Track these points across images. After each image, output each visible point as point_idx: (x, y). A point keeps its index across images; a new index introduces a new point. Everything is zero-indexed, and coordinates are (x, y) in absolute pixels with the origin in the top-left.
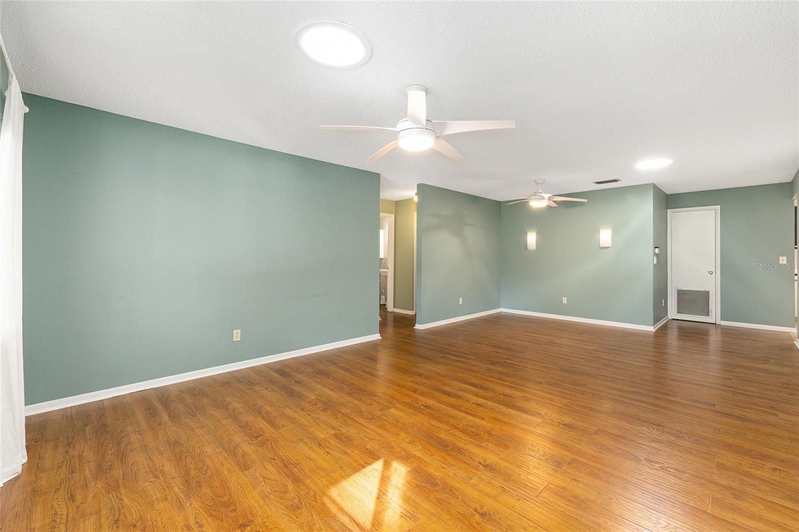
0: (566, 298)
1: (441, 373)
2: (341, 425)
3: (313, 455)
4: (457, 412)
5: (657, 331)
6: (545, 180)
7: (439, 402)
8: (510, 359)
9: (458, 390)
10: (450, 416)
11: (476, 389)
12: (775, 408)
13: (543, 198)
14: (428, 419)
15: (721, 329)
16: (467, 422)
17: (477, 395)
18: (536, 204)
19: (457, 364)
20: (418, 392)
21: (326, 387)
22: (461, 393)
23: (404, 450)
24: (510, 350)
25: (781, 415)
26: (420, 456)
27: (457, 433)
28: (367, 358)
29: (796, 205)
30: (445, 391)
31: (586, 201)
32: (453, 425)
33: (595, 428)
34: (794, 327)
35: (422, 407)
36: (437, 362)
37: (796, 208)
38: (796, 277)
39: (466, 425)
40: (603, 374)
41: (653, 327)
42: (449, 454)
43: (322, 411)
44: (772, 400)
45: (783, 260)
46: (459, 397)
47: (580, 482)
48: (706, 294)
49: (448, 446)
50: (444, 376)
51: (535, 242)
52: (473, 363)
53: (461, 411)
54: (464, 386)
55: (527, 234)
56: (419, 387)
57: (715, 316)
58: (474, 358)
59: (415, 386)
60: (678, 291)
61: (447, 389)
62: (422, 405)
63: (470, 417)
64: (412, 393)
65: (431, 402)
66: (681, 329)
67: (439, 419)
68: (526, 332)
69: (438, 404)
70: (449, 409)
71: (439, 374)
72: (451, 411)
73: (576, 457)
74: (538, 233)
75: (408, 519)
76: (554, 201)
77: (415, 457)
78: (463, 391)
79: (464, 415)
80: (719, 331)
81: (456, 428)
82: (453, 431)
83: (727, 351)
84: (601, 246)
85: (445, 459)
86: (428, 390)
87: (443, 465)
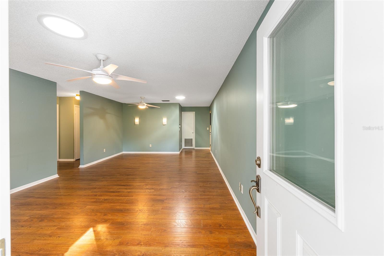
0: (151, 145)
1: (106, 185)
2: (59, 223)
3: (49, 242)
4: (121, 197)
5: (180, 153)
6: (145, 97)
7: (111, 196)
8: (135, 172)
9: (117, 189)
10: (118, 200)
11: (125, 187)
12: (208, 170)
13: (144, 105)
14: (108, 204)
15: (195, 150)
16: (127, 199)
17: (126, 189)
18: (142, 107)
19: (112, 179)
20: (97, 196)
21: (33, 210)
22: (119, 190)
23: (103, 219)
24: (133, 169)
25: (210, 171)
26: (112, 218)
27: (124, 204)
28: (55, 188)
29: (210, 113)
30: (111, 191)
31: (160, 107)
32: (121, 203)
33: (170, 187)
34: (210, 147)
35: (103, 201)
36: (101, 180)
37: (210, 114)
38: (210, 133)
39: (127, 201)
40: (168, 170)
41: (179, 152)
42: (124, 212)
43: (39, 222)
44: (207, 168)
45: (208, 129)
46: (119, 192)
47: (170, 203)
48: (192, 139)
49: (123, 210)
50: (107, 186)
51: (138, 122)
52: (120, 177)
53: (122, 196)
54: (119, 187)
55: (135, 119)
56: (97, 193)
57: (194, 147)
58: (119, 175)
59: (95, 193)
60: (185, 139)
61: (112, 190)
62: (103, 200)
63: (127, 197)
64: (95, 197)
65: (106, 198)
66: (185, 152)
67: (114, 203)
68: (137, 160)
69: (110, 197)
70: (117, 197)
71: (105, 185)
72: (118, 198)
73: (167, 197)
74: (140, 119)
75: (117, 239)
76: (148, 106)
77: (110, 219)
78: (120, 189)
79: (124, 197)
80: (195, 151)
81: (123, 203)
82: (122, 204)
83: (197, 157)
84: (163, 124)
85: (123, 215)
86: (102, 193)
87: (123, 217)
